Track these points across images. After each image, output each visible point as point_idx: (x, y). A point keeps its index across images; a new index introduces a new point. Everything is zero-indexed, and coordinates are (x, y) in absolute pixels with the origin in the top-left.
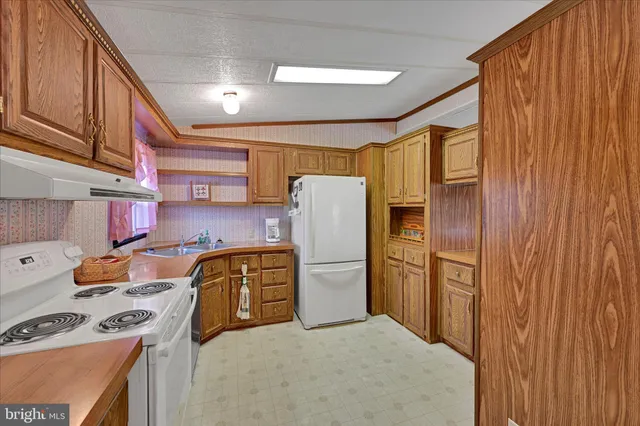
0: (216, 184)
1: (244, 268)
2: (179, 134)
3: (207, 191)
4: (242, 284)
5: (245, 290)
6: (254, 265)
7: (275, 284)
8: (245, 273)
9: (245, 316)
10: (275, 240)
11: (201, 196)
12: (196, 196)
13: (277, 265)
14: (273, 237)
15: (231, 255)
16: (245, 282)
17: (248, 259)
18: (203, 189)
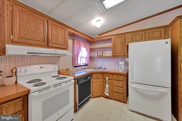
0: (104, 51)
1: (107, 78)
2: (93, 38)
3: (101, 53)
4: (106, 83)
5: (107, 86)
6: (110, 78)
7: (118, 87)
8: (107, 80)
9: (107, 94)
10: (121, 70)
11: (100, 55)
12: (99, 55)
13: (119, 79)
14: (121, 69)
15: (103, 73)
16: (107, 83)
17: (108, 75)
18: (100, 53)
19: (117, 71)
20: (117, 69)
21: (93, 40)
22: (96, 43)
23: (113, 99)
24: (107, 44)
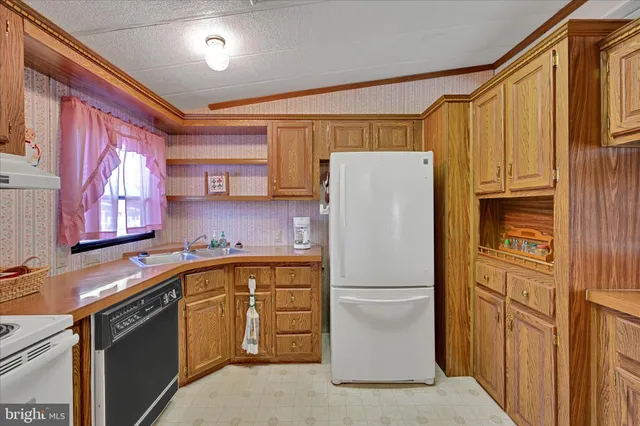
0: (236, 175)
1: (252, 284)
2: (184, 115)
3: (224, 183)
4: (249, 306)
5: (252, 315)
6: (266, 281)
7: (295, 309)
8: (252, 292)
9: (253, 349)
10: (302, 246)
11: (217, 190)
12: (211, 190)
13: (296, 282)
14: (301, 243)
15: (236, 265)
16: (252, 303)
17: (258, 273)
18: (219, 181)
19: (284, 253)
20: (285, 243)
21: (187, 124)
22: (198, 138)
23: (276, 359)
24: (244, 148)
